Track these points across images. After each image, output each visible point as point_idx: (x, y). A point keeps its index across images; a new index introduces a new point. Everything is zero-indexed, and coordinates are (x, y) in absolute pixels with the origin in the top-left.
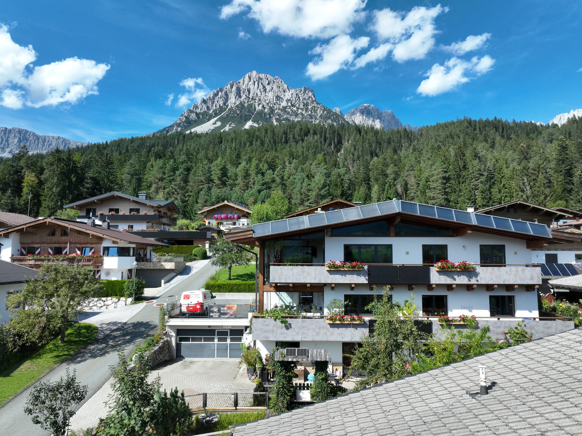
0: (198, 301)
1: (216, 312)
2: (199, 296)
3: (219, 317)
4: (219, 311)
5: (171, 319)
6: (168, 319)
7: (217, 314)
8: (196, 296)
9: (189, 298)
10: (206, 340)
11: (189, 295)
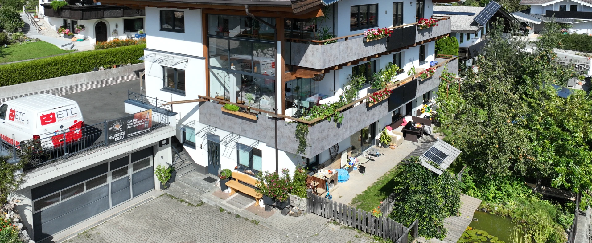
0: (75, 121)
1: (119, 132)
2: (74, 111)
3: (126, 137)
4: (124, 128)
5: (29, 175)
6: (23, 175)
7: (121, 134)
8: (69, 111)
9: (54, 120)
10: (90, 185)
11: (53, 114)
